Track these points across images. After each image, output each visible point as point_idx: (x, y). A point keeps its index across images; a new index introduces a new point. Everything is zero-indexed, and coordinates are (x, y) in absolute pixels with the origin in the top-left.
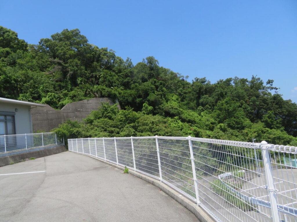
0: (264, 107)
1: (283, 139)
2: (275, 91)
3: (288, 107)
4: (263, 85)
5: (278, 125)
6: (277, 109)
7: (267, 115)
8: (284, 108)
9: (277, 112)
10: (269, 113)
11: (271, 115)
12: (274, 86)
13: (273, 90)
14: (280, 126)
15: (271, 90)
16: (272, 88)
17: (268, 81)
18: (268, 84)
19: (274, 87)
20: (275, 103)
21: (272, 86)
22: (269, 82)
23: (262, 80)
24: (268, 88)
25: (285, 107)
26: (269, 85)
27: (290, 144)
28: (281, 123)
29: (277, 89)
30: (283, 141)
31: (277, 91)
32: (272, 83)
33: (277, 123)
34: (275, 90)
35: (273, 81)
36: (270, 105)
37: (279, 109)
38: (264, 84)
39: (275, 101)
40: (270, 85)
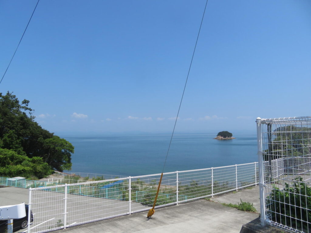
0: (9, 126)
1: (16, 159)
2: (29, 112)
4: (18, 103)
5: (17, 145)
6: (21, 129)
7: (8, 135)
8: (28, 130)
9: (21, 133)
10: (10, 132)
11: (11, 134)
12: (29, 107)
13: (28, 110)
14: (19, 146)
15: (25, 110)
16: (27, 109)
17: (24, 101)
18: (23, 103)
19: (29, 108)
20: (21, 123)
21: (27, 107)
22: (26, 102)
23: (17, 99)
24: (23, 108)
25: (30, 129)
26: (24, 105)
27: (22, 164)
28: (20, 143)
29: (31, 110)
30: (16, 161)
31: (31, 112)
32: (28, 103)
33: (17, 143)
34: (29, 111)
35: (29, 102)
36: (15, 125)
37: (23, 130)
38: (20, 103)
40: (26, 105)
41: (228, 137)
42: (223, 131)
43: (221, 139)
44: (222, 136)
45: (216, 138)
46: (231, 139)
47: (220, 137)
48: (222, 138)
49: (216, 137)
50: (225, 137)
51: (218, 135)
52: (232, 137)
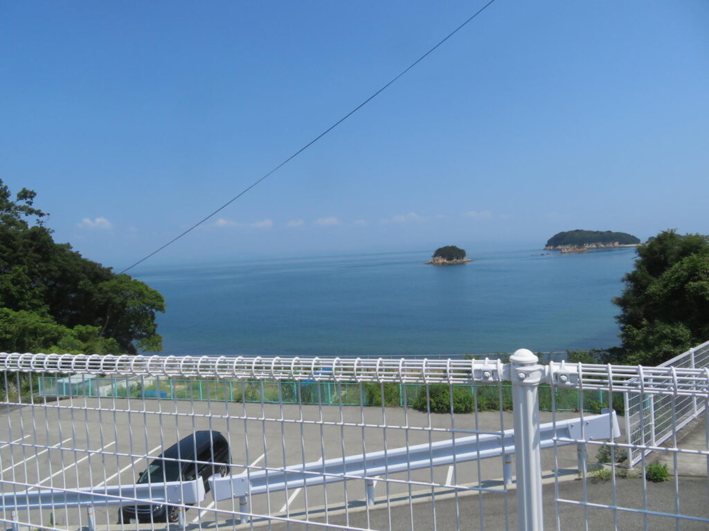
0: (5, 255)
1: (43, 334)
2: (38, 220)
3: (64, 260)
4: (8, 199)
5: (35, 301)
6: (37, 262)
7: (11, 277)
8: (53, 263)
9: (36, 270)
10: (16, 270)
11: (19, 276)
12: (35, 207)
13: (34, 214)
14: (41, 303)
15: (27, 215)
16: (31, 212)
17: (22, 192)
18: (21, 199)
19: (36, 209)
20: (33, 248)
21: (30, 207)
22: (25, 195)
23: (6, 187)
24: (22, 209)
25: (56, 261)
26: (22, 203)
27: (59, 346)
28: (43, 295)
29: (41, 215)
30: (43, 338)
31: (41, 219)
32: (31, 197)
33: (34, 296)
34: (37, 217)
35: (35, 194)
36: (21, 252)
37: (42, 264)
38: (12, 198)
39: (35, 243)
40: (27, 202)
41: (457, 259)
42: (445, 246)
43: (443, 263)
44: (443, 257)
45: (431, 263)
46: (463, 263)
47: (441, 261)
48: (445, 261)
49: (431, 260)
50: (450, 259)
51: (435, 256)
52: (465, 259)
